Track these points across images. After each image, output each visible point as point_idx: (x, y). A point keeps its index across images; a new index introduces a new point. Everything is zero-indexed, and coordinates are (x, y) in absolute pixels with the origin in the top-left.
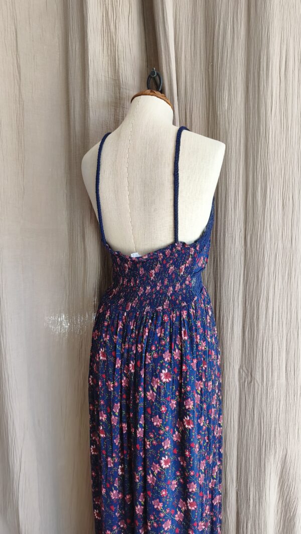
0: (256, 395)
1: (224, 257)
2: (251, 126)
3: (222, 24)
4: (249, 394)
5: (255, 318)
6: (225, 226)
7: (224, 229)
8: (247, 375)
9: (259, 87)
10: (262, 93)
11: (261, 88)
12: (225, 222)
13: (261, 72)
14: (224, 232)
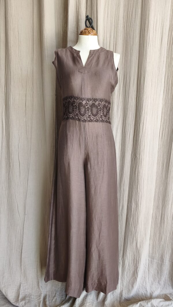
0: (137, 164)
1: (128, 107)
3: (131, 9)
4: (134, 163)
5: (138, 131)
6: (129, 93)
7: (128, 95)
8: (134, 155)
9: (144, 35)
10: (145, 37)
11: (145, 35)
12: (129, 91)
13: (145, 29)
14: (128, 96)
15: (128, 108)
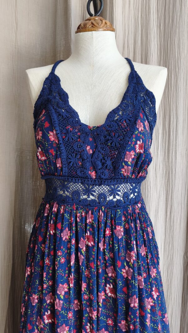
15: (175, 173)
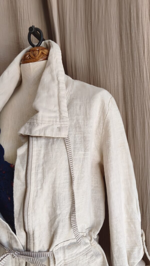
2: (126, 69)
